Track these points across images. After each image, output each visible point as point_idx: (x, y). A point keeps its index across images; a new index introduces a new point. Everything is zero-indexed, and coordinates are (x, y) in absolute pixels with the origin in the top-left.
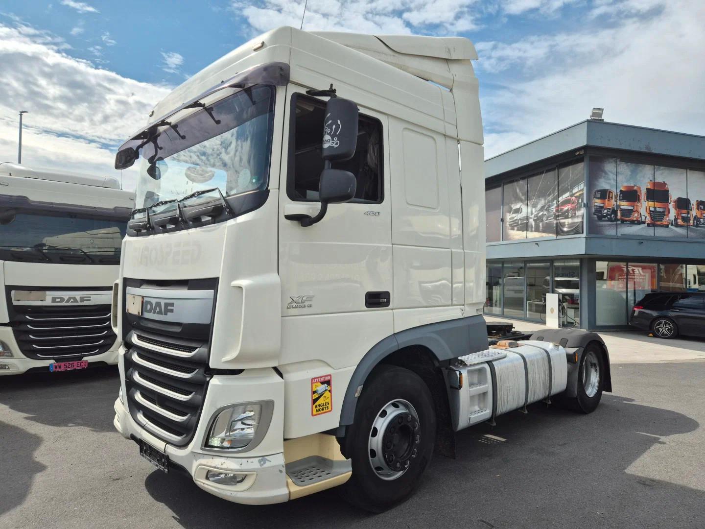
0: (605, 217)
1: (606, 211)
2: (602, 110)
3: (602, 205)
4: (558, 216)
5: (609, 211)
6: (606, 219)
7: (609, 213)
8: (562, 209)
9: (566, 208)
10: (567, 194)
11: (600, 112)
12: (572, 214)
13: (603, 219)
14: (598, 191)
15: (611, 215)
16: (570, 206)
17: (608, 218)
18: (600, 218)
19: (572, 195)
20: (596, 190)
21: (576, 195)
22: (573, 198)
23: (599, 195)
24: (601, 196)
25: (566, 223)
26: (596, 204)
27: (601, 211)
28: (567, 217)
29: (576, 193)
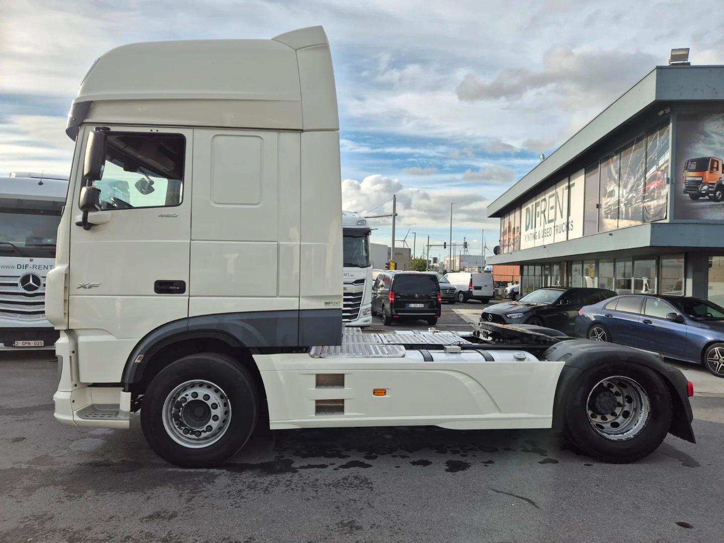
0: (704, 195)
1: (706, 187)
2: (688, 49)
3: (700, 179)
4: (644, 198)
5: (712, 187)
6: (707, 197)
7: (710, 189)
8: (649, 188)
9: (652, 187)
10: (654, 169)
11: (685, 53)
12: (658, 193)
13: (701, 198)
14: (692, 161)
15: (715, 192)
16: (656, 184)
17: (709, 197)
18: (696, 197)
19: (658, 170)
20: (688, 159)
21: (661, 169)
22: (660, 172)
23: (693, 166)
24: (697, 167)
25: (652, 207)
26: (688, 179)
27: (698, 188)
28: (653, 199)
29: (662, 166)
